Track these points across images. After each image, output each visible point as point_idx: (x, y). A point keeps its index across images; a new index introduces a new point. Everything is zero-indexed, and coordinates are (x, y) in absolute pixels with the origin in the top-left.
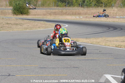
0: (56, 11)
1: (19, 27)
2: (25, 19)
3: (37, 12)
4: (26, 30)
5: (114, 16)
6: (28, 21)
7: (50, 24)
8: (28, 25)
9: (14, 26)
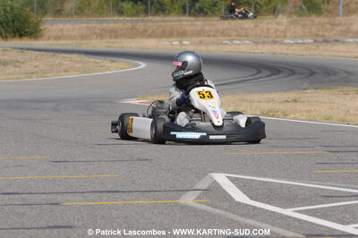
0: (118, 26)
2: (28, 49)
3: (62, 30)
4: (31, 77)
5: (278, 39)
6: (37, 53)
7: (97, 60)
8: (36, 63)
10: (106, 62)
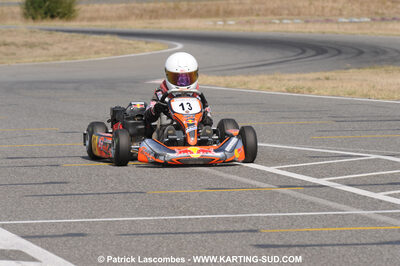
0: (159, 5)
1: (38, 51)
2: (57, 31)
3: (98, 11)
4: (58, 60)
5: (333, 18)
6: (67, 34)
8: (65, 45)
9: (24, 51)
10: (140, 43)
